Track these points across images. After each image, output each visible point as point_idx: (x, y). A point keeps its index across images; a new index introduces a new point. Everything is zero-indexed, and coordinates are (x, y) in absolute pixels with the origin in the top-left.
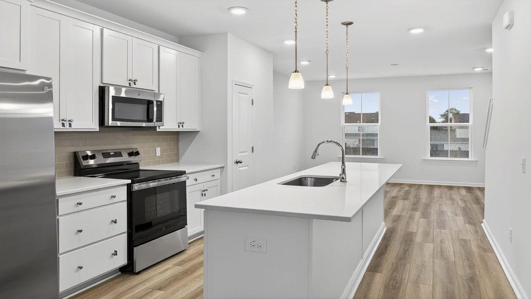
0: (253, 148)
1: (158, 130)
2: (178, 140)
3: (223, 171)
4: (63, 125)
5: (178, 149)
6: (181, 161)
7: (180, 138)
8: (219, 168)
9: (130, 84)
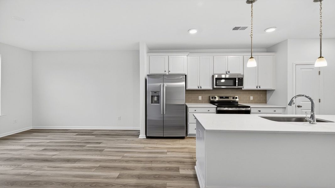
0: (320, 100)
1: (243, 89)
2: (266, 94)
3: (285, 110)
4: (198, 88)
5: (266, 98)
6: (267, 103)
7: (267, 93)
8: (283, 108)
9: (226, 73)
